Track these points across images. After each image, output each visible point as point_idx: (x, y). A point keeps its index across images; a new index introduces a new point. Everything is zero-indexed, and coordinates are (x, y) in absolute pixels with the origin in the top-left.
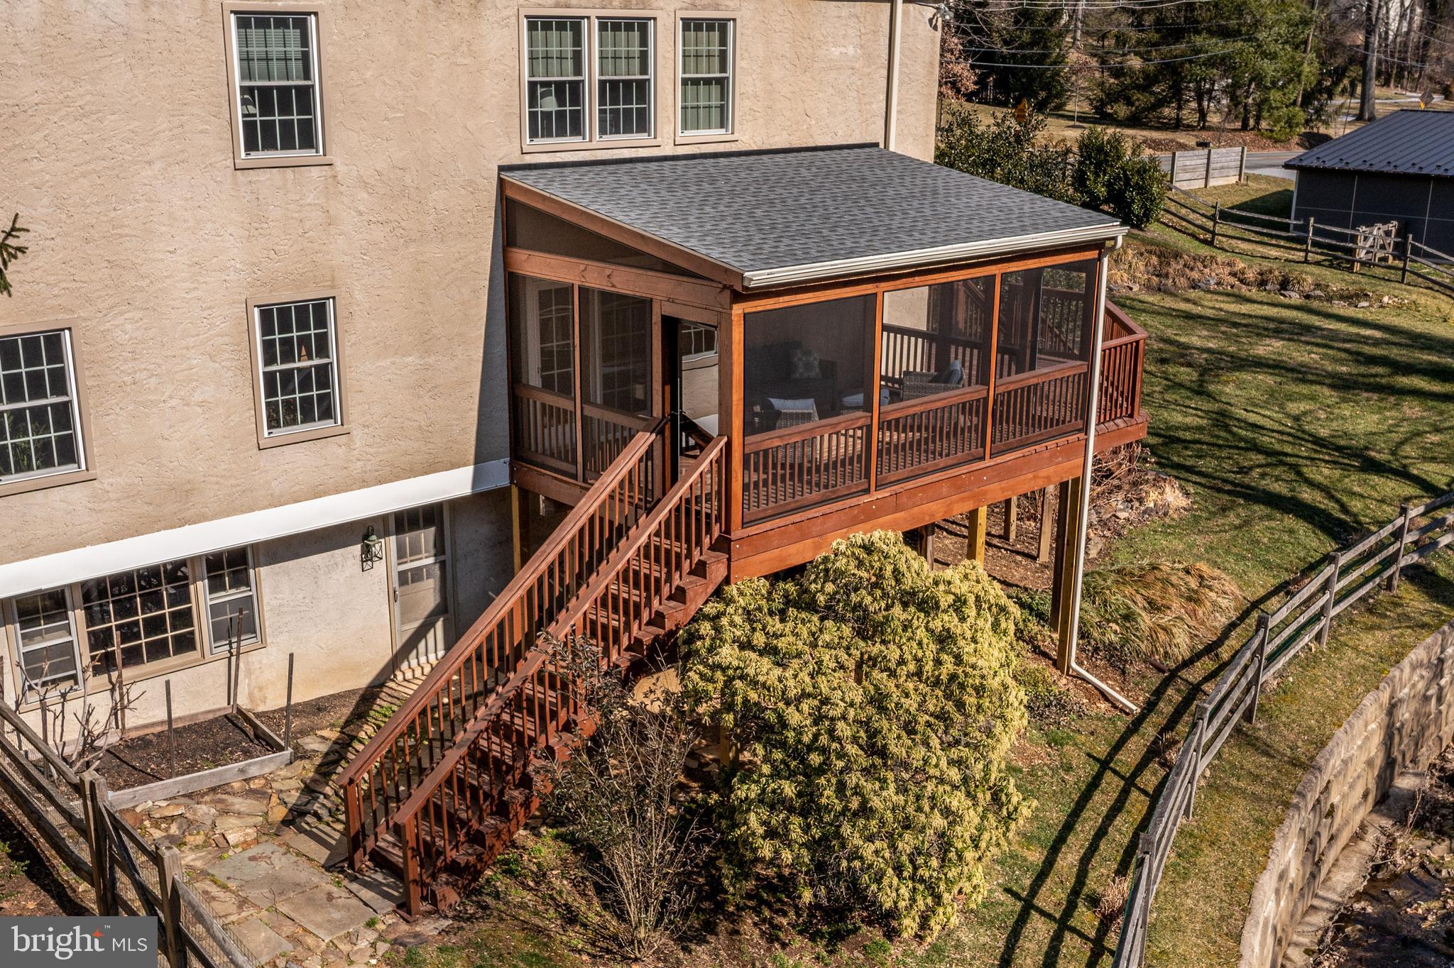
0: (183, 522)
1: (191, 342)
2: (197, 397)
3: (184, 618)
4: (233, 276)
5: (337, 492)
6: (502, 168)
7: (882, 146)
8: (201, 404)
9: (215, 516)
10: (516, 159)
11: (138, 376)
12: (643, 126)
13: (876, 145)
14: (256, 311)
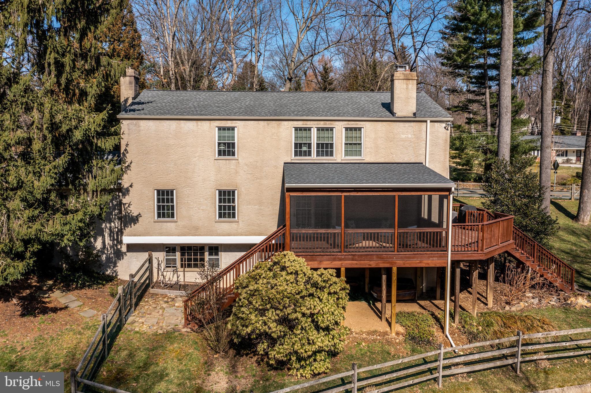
0: (195, 235)
1: (201, 196)
2: (201, 208)
3: (203, 260)
4: (212, 183)
5: (234, 236)
6: (285, 163)
7: (424, 164)
8: (202, 210)
9: (203, 235)
10: (289, 161)
11: (189, 202)
12: (332, 155)
13: (422, 163)
14: (217, 191)
